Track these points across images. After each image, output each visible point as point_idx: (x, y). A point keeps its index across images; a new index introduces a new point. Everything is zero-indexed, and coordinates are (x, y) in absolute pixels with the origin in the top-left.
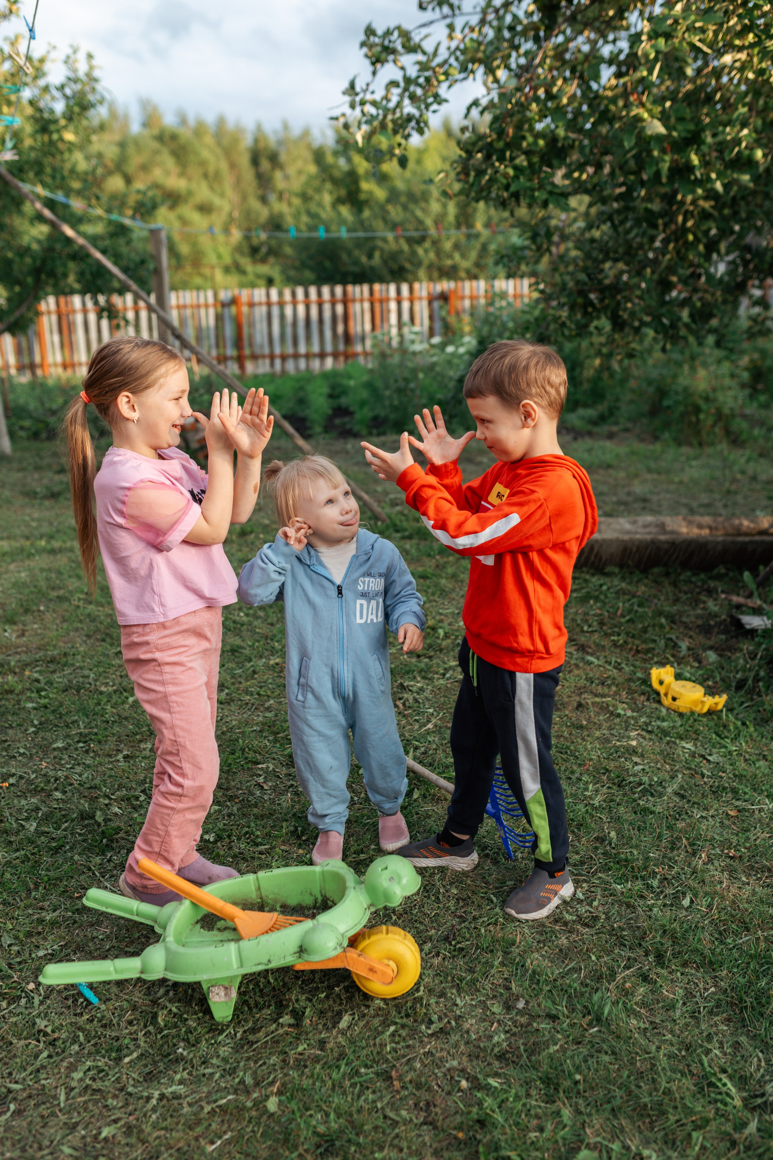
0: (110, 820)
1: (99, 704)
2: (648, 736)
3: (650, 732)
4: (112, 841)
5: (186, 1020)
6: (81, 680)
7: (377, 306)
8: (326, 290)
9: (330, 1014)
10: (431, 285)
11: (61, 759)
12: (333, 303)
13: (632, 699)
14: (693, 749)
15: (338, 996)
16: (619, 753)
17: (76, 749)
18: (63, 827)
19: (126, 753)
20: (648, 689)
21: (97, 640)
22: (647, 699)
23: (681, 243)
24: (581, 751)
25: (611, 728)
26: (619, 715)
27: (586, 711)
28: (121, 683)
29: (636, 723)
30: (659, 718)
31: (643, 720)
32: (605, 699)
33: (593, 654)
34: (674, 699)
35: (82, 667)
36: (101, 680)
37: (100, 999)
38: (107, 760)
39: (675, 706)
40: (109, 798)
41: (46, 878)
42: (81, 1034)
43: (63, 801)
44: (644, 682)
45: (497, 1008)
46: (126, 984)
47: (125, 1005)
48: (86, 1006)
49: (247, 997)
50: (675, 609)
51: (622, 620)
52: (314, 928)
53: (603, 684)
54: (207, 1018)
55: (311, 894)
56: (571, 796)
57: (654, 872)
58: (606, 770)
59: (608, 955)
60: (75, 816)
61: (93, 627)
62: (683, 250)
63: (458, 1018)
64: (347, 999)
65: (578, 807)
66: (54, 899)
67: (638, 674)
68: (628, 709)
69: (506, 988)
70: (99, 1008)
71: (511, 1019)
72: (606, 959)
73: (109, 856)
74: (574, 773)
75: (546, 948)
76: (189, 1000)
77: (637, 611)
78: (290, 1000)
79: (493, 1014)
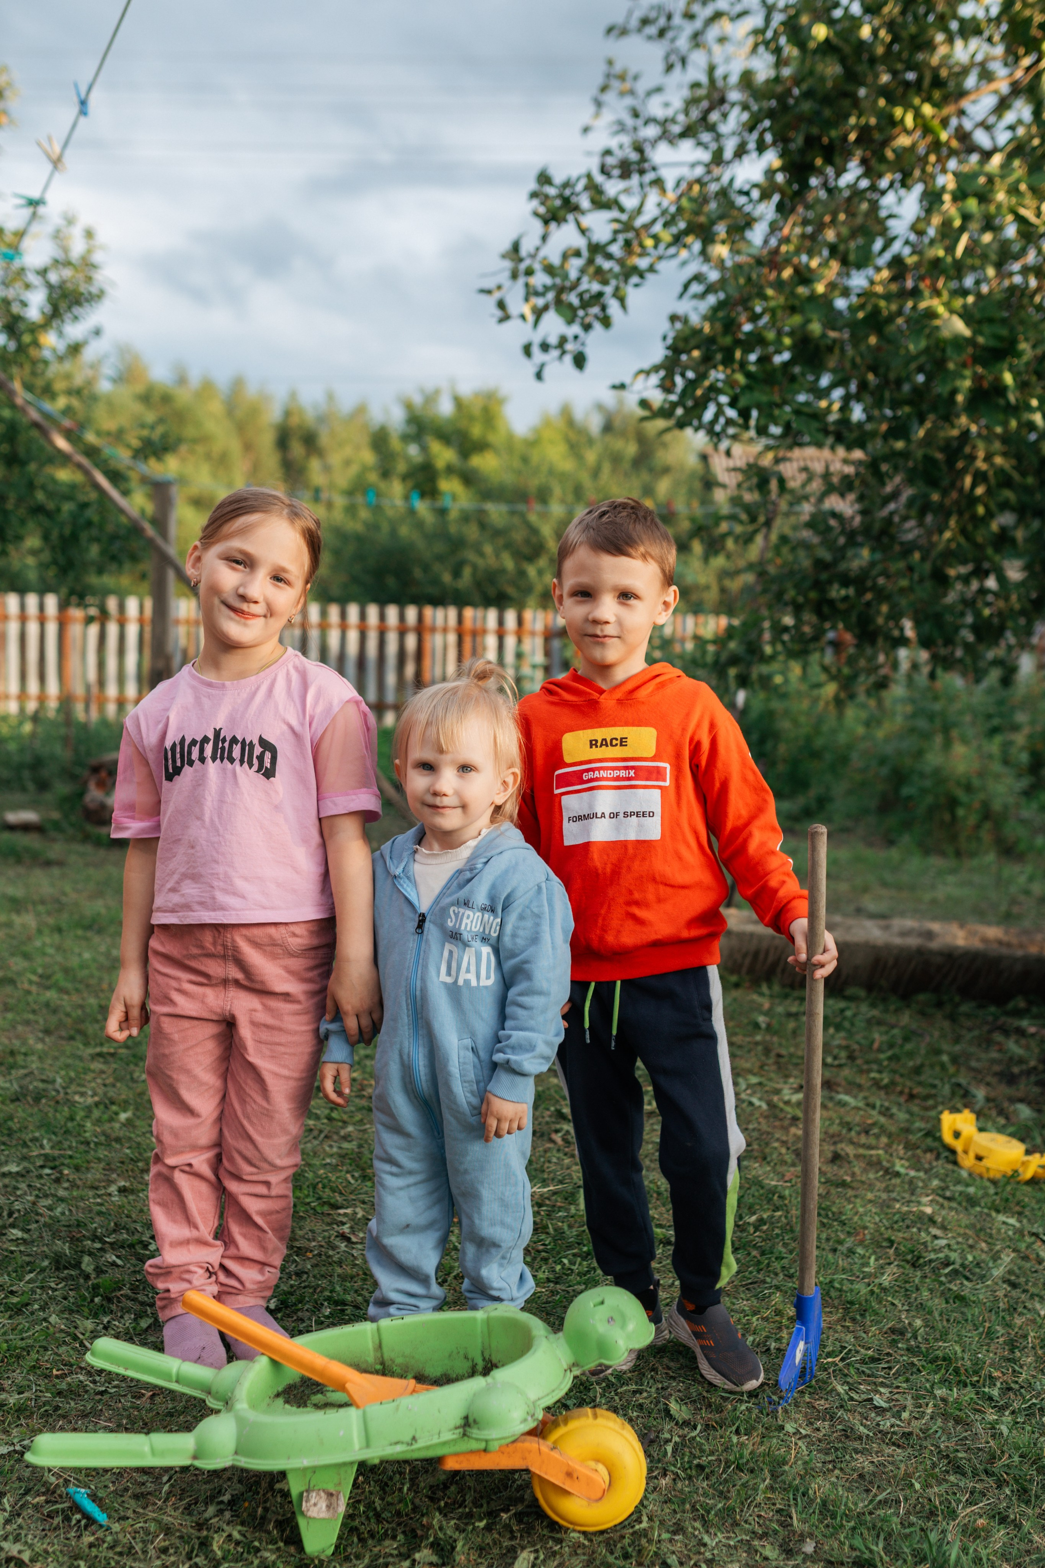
0: (102, 1272)
1: (72, 1119)
2: (946, 1203)
3: (949, 1199)
4: (109, 1300)
5: (258, 1550)
6: (41, 1085)
7: (467, 640)
8: (392, 612)
9: (496, 1551)
10: (548, 615)
11: (16, 1189)
12: (402, 632)
13: (914, 1156)
14: (1018, 1225)
15: (507, 1527)
16: (908, 1222)
17: (40, 1177)
18: (27, 1278)
19: (122, 1183)
20: (935, 1144)
21: (62, 1037)
22: (938, 1158)
23: (967, 516)
24: (849, 1214)
25: (887, 1190)
26: (898, 1174)
27: (846, 1165)
28: (105, 1094)
29: (925, 1186)
30: (958, 1182)
31: (935, 1183)
32: (873, 1152)
33: (847, 1093)
34: (979, 1158)
35: (41, 1070)
36: (73, 1088)
37: (109, 1517)
38: (91, 1193)
39: (980, 1168)
40: (101, 1240)
41: (5, 1346)
42: (82, 1563)
43: (25, 1241)
44: (927, 1134)
45: (771, 1551)
46: (151, 1499)
47: (152, 1527)
48: (86, 1527)
49: (356, 1523)
50: (956, 1048)
51: (881, 1056)
52: (488, 1388)
53: (867, 1133)
54: (292, 1549)
55: (466, 1358)
56: (844, 1271)
57: (991, 1377)
58: (891, 1242)
59: (939, 1484)
60: (46, 1264)
61: (53, 1019)
62: (969, 527)
63: (709, 1562)
64: (521, 1532)
65: (856, 1286)
66: (18, 1376)
67: (916, 1124)
68: (911, 1167)
69: (782, 1524)
70: (108, 1529)
71: (796, 1566)
72: (936, 1490)
73: (106, 1320)
74: (840, 1242)
75: (837, 1472)
76: (258, 1524)
77: (902, 1046)
78: (430, 1526)
79: (766, 1559)
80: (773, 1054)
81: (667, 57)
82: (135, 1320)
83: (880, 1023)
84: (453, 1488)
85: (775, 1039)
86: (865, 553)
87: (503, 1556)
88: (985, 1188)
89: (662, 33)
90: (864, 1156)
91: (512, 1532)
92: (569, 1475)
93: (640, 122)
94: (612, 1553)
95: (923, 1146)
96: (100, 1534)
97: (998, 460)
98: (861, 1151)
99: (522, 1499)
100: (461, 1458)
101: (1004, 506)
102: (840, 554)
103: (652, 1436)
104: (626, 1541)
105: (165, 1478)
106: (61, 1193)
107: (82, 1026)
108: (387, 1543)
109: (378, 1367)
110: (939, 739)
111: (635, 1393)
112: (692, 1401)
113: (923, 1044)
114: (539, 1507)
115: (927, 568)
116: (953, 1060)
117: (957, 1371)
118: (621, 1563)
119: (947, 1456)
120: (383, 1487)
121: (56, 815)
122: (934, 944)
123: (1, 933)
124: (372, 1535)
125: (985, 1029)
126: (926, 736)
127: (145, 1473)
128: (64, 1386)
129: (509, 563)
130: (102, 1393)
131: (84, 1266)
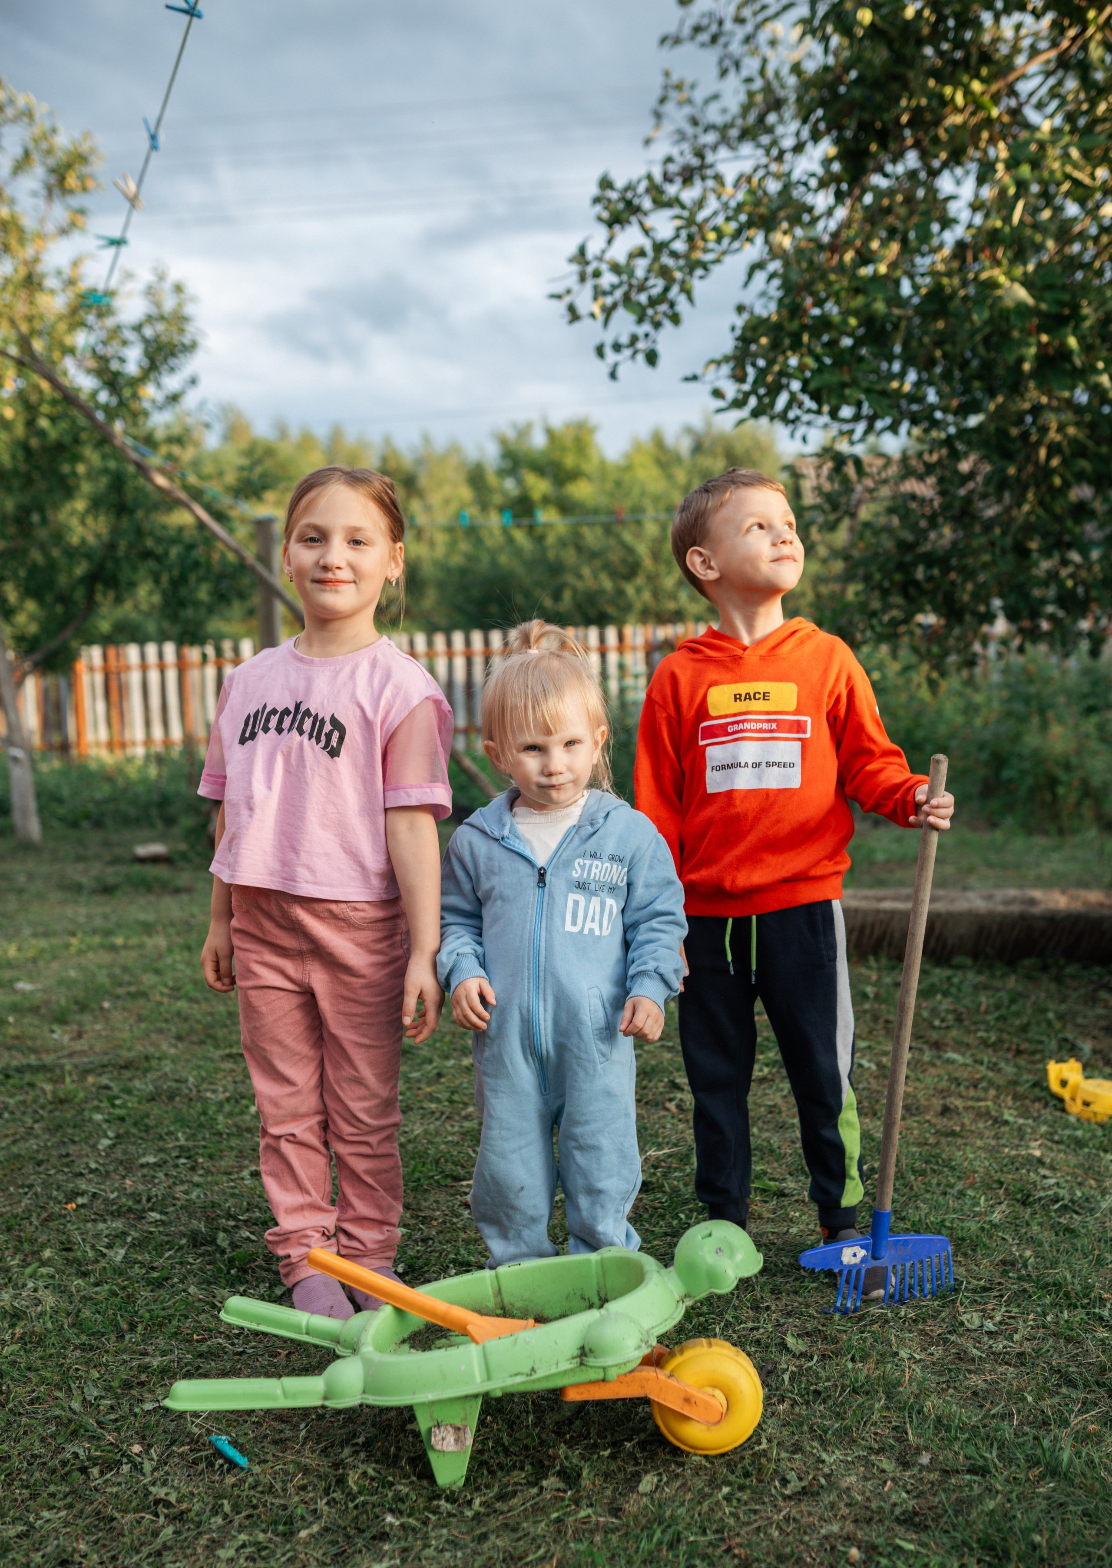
0: (238, 1247)
1: (204, 1113)
2: (1054, 1147)
3: (1058, 1143)
4: (245, 1271)
5: (392, 1484)
6: (174, 1085)
8: (496, 637)
9: (621, 1476)
10: (650, 630)
11: (154, 1177)
13: (1022, 1105)
15: (631, 1453)
16: (1017, 1165)
17: (176, 1166)
18: (167, 1255)
20: (1044, 1094)
21: (193, 1043)
22: (1046, 1105)
23: (1044, 488)
24: (959, 1161)
25: (997, 1137)
26: (1006, 1123)
27: (956, 1117)
29: (1034, 1132)
30: (1067, 1126)
31: (1044, 1129)
32: (982, 1104)
33: (955, 1051)
34: (1086, 1104)
35: (174, 1072)
36: (205, 1086)
37: (250, 1460)
38: (225, 1178)
39: (1088, 1113)
40: (235, 1218)
41: (147, 1315)
42: (225, 1502)
43: (163, 1223)
44: (1035, 1085)
45: (888, 1464)
46: (290, 1444)
47: (291, 1468)
48: (228, 1471)
49: (486, 1457)
50: (1063, 1007)
51: (989, 1018)
52: (603, 1319)
53: (975, 1087)
54: (425, 1483)
55: (583, 1298)
56: (955, 1211)
57: (1101, 1299)
58: (1001, 1183)
59: (1052, 1396)
60: (184, 1241)
61: (186, 1026)
62: (1048, 499)
63: (827, 1476)
64: (645, 1458)
65: (966, 1224)
66: (161, 1342)
67: (1026, 1077)
68: (1020, 1116)
69: (898, 1440)
70: (250, 1470)
71: (912, 1477)
72: (1049, 1402)
73: (242, 1289)
74: (952, 1186)
75: (951, 1391)
76: (392, 1462)
77: (1009, 1007)
78: (556, 1456)
79: (883, 1471)
80: (881, 1021)
81: (721, 62)
82: (270, 1287)
83: (986, 987)
84: (578, 1422)
85: (883, 1007)
86: (947, 531)
87: (627, 1480)
88: (1093, 1131)
89: (714, 39)
90: (972, 1108)
91: (636, 1459)
92: (687, 1400)
93: (700, 130)
94: (733, 1472)
95: (1032, 1096)
96: (241, 1476)
97: (1071, 431)
98: (970, 1103)
99: (644, 1430)
100: (582, 1389)
101: (1081, 477)
102: (923, 534)
103: (770, 1367)
104: (747, 1462)
105: (302, 1426)
106: (196, 1179)
107: (212, 1032)
108: (515, 1473)
109: (499, 1312)
110: (1035, 721)
111: (752, 1329)
112: (808, 1334)
113: (1029, 1004)
114: (661, 1435)
115: (1008, 541)
116: (1061, 1017)
117: (1067, 1295)
118: (741, 1481)
119: (1059, 1371)
120: (511, 1425)
121: (183, 847)
122: (1036, 910)
123: (133, 954)
124: (501, 1467)
125: (1091, 988)
126: (1023, 719)
127: (283, 1422)
128: (204, 1348)
129: (607, 584)
130: (240, 1354)
131: (219, 1242)
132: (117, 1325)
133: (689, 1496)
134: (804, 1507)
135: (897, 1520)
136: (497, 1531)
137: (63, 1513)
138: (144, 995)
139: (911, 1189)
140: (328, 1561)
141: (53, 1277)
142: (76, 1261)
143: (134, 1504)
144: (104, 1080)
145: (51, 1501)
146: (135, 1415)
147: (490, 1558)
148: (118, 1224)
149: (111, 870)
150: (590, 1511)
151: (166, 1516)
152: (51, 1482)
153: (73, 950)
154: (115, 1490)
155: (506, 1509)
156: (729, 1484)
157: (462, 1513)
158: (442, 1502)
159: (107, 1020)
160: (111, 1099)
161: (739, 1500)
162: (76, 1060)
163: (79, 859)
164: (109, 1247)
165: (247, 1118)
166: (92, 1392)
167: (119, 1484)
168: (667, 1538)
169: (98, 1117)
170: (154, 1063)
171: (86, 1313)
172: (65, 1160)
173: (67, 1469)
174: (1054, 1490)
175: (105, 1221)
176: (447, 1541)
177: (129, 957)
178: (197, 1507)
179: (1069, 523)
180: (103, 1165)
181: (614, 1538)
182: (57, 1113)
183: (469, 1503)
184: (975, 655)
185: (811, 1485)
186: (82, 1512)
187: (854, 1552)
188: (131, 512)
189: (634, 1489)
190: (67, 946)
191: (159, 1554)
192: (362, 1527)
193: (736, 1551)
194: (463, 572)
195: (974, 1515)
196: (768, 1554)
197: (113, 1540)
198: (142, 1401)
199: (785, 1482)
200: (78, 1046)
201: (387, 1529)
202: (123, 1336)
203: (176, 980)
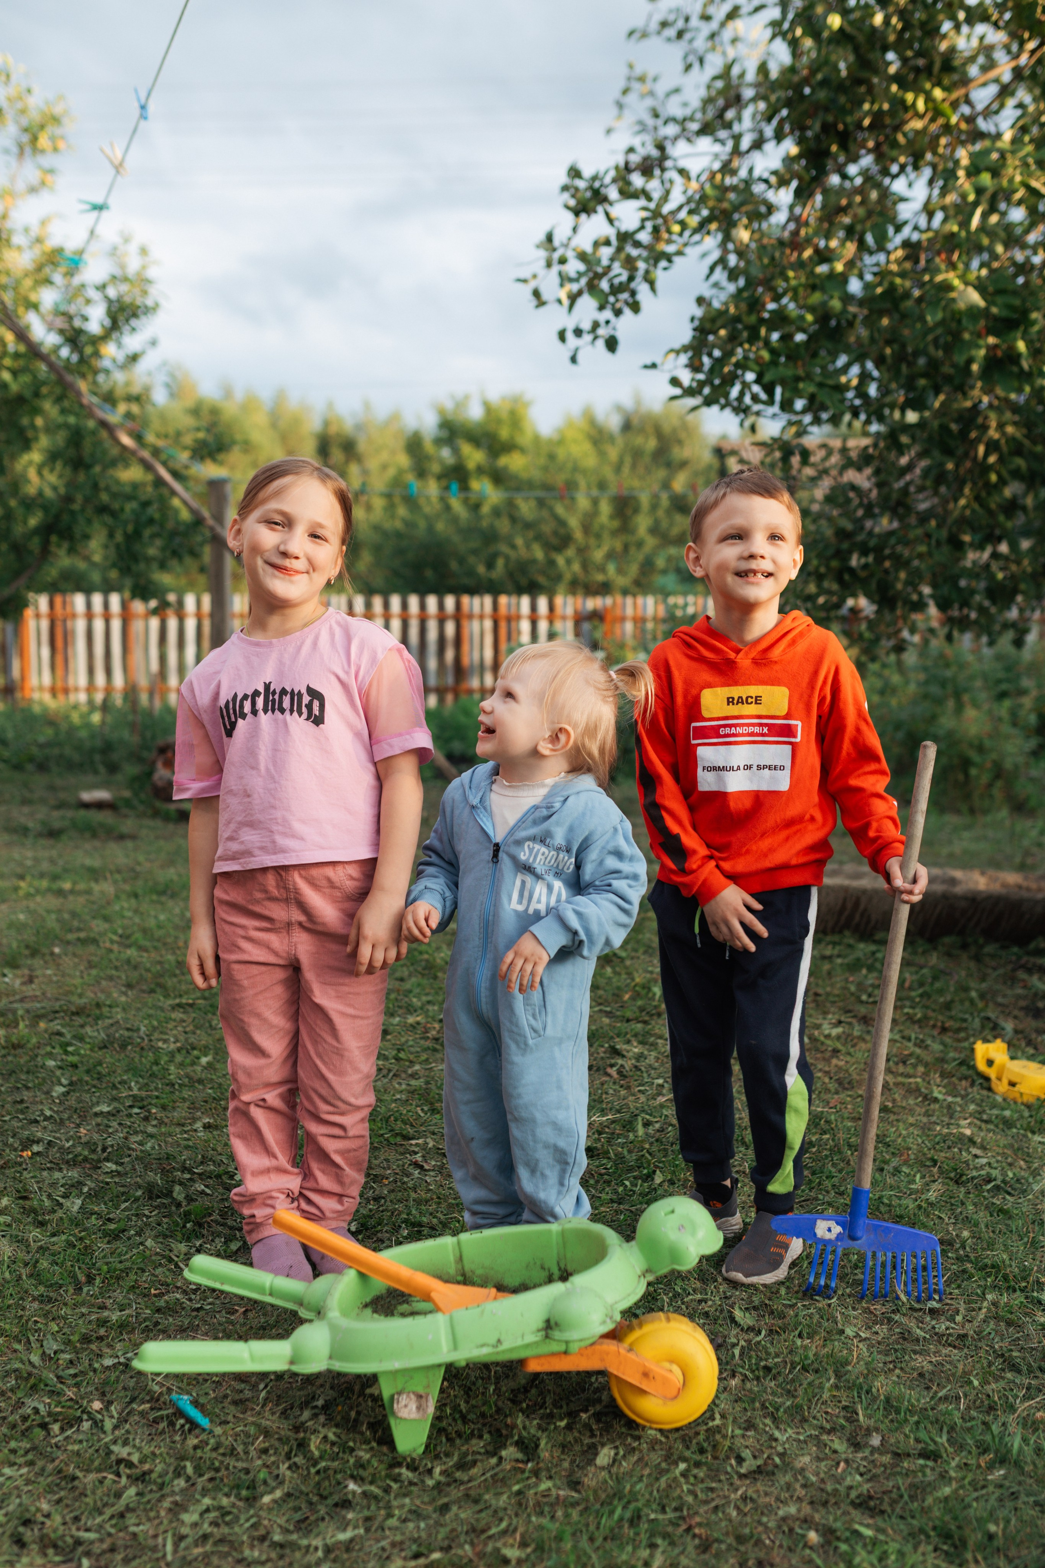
0: (192, 1200)
1: (157, 1063)
2: (983, 1126)
3: (986, 1122)
4: (201, 1225)
5: (353, 1449)
6: (126, 1034)
7: (503, 626)
8: (432, 602)
9: (578, 1448)
10: (580, 600)
11: (109, 1126)
13: (949, 1083)
15: (587, 1424)
16: (949, 1143)
17: (130, 1115)
18: (123, 1206)
19: (207, 1120)
20: (970, 1072)
21: (143, 991)
22: (972, 1084)
23: (981, 484)
24: (893, 1137)
25: (927, 1114)
26: (936, 1100)
27: (887, 1092)
28: (186, 1040)
29: (963, 1110)
30: (994, 1106)
31: (972, 1107)
32: (911, 1080)
34: (1012, 1084)
35: (126, 1020)
36: (156, 1035)
37: (211, 1421)
38: (178, 1130)
39: (1014, 1093)
40: (190, 1171)
41: (105, 1268)
42: (188, 1464)
43: (119, 1173)
44: (962, 1063)
45: (839, 1445)
46: (250, 1405)
47: (252, 1430)
48: (190, 1431)
49: (444, 1424)
50: (984, 985)
51: (913, 994)
52: (568, 1293)
53: (904, 1063)
54: (385, 1449)
55: (543, 1268)
56: (892, 1188)
57: (1038, 1282)
58: (935, 1162)
59: (997, 1381)
60: (139, 1193)
61: (135, 975)
62: (983, 494)
63: (782, 1455)
64: (601, 1430)
65: (904, 1202)
66: (119, 1296)
67: (952, 1055)
68: (947, 1094)
69: (847, 1419)
70: (211, 1432)
71: (864, 1458)
72: (994, 1386)
73: (198, 1244)
74: (886, 1162)
75: (897, 1371)
76: (352, 1426)
77: (932, 984)
78: (514, 1426)
79: (835, 1452)
81: (685, 57)
82: (226, 1243)
83: (913, 964)
84: (534, 1390)
86: (884, 520)
87: (584, 1453)
88: (1021, 1111)
89: (680, 35)
90: (903, 1084)
91: (592, 1430)
92: (645, 1375)
93: (660, 122)
94: (688, 1448)
95: (958, 1074)
96: (203, 1436)
97: (1010, 429)
98: (900, 1079)
99: (599, 1401)
100: (543, 1360)
101: (1016, 475)
102: (860, 523)
103: (720, 1341)
104: (701, 1437)
105: (261, 1386)
106: (150, 1130)
107: (162, 980)
108: (474, 1441)
109: (460, 1278)
110: (951, 704)
111: (700, 1301)
112: (755, 1308)
113: (952, 983)
114: (617, 1407)
115: (944, 534)
116: (982, 996)
117: (1006, 1278)
118: (697, 1457)
119: (1002, 1355)
120: (468, 1391)
121: (127, 794)
122: (958, 890)
123: (81, 900)
124: (459, 1435)
125: (1010, 967)
126: (939, 701)
127: (243, 1381)
128: (162, 1303)
129: (539, 553)
130: (198, 1310)
131: (175, 1195)
132: (74, 1277)
133: (647, 1471)
134: (760, 1486)
135: (853, 1503)
136: (458, 1501)
137: (24, 1470)
138: (94, 941)
139: (848, 1163)
140: (291, 1528)
141: (9, 1225)
142: (34, 1211)
143: (96, 1463)
144: (56, 1026)
145: (12, 1457)
146: (95, 1371)
147: (453, 1530)
148: (74, 1174)
149: (56, 814)
150: (549, 1484)
151: (129, 1477)
152: (12, 1438)
153: (21, 893)
154: (76, 1447)
155: (466, 1479)
156: (685, 1460)
157: (423, 1482)
158: (404, 1470)
159: (58, 965)
160: (64, 1045)
161: (695, 1477)
162: (27, 1005)
163: (25, 802)
164: (66, 1196)
165: (199, 1069)
166: (52, 1346)
167: (81, 1442)
168: (628, 1515)
169: (51, 1063)
170: (105, 1010)
171: (44, 1264)
172: (20, 1107)
173: (28, 1424)
174: (1005, 1477)
175: (60, 1170)
176: (410, 1511)
177: (77, 903)
178: (159, 1468)
179: (1001, 518)
180: (57, 1112)
181: (575, 1514)
182: (10, 1058)
183: (430, 1472)
184: (904, 641)
185: (765, 1464)
186: (43, 1469)
187: (813, 1536)
188: (88, 467)
189: (591, 1462)
190: (16, 889)
191: (122, 1515)
192: (325, 1493)
193: (697, 1531)
194: (399, 535)
195: (929, 1500)
196: (727, 1534)
197: (76, 1499)
198: (100, 1356)
199: (740, 1460)
200: (29, 990)
201: (350, 1497)
202: (81, 1289)
203: (124, 928)
